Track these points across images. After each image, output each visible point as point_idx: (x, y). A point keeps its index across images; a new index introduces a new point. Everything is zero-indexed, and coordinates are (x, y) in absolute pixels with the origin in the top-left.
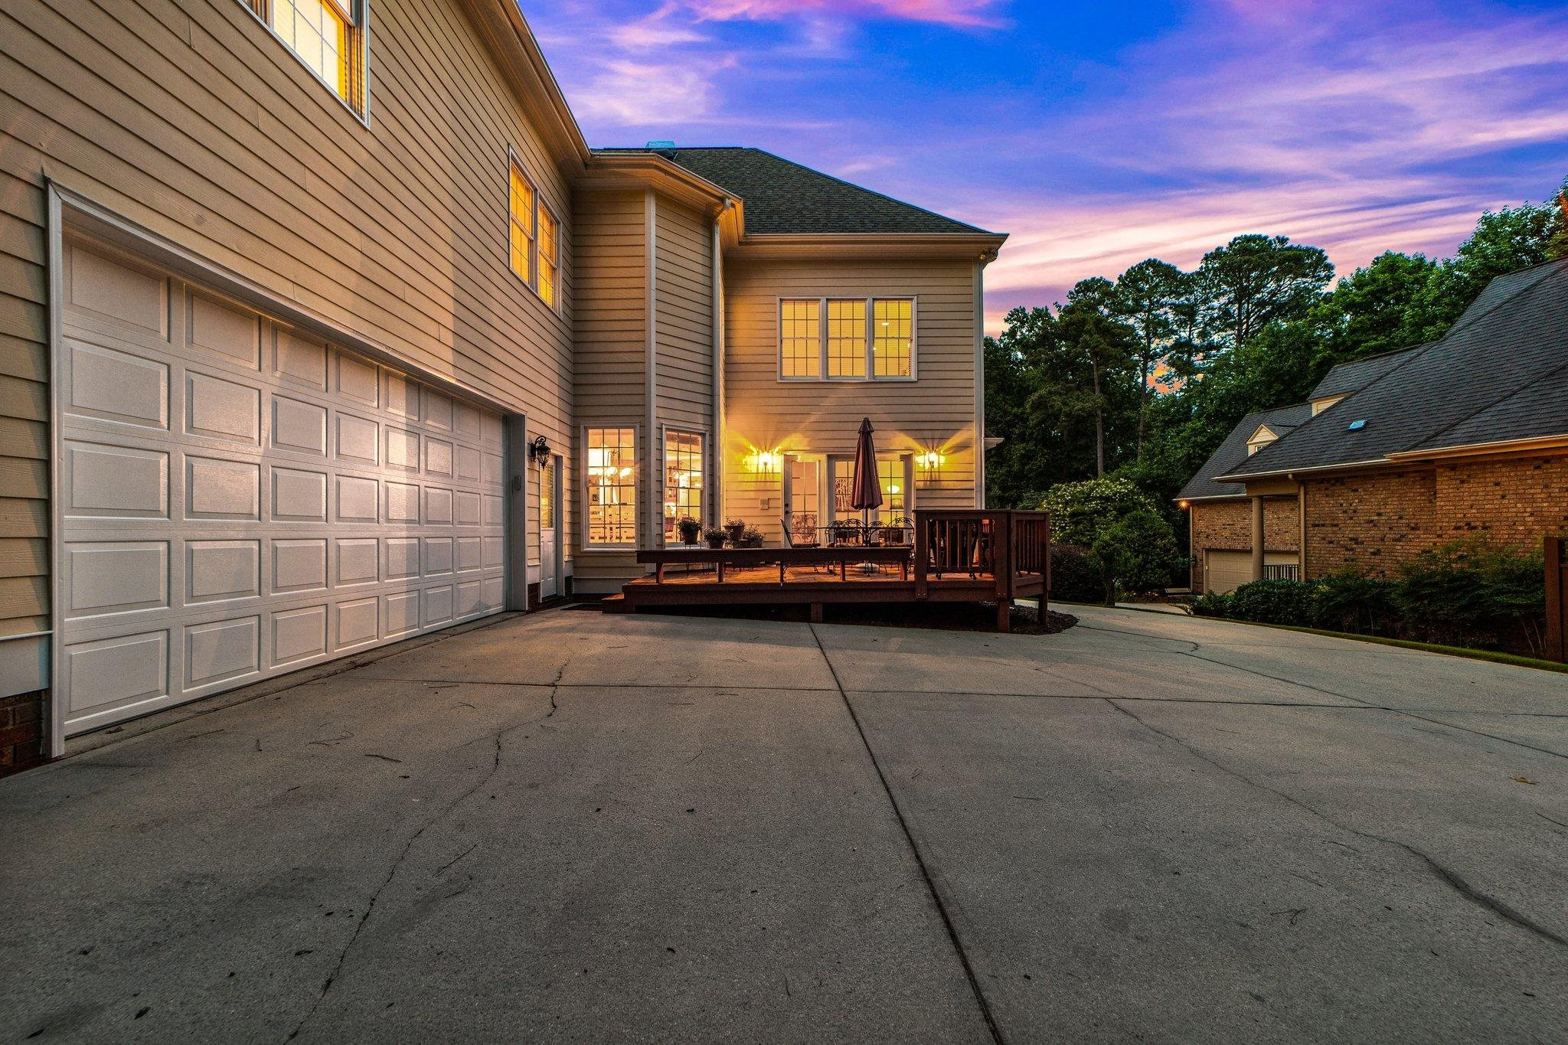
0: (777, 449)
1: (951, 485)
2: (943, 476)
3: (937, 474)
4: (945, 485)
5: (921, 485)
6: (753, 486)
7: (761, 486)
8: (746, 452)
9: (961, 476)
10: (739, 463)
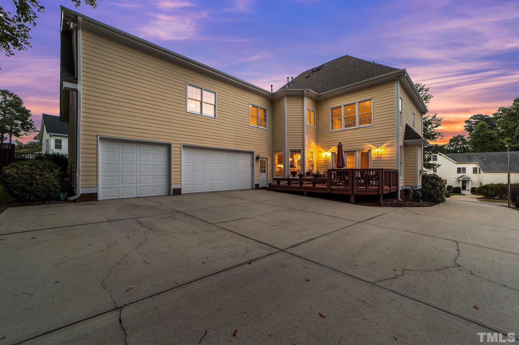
0: (330, 151)
1: (386, 159)
2: (382, 156)
3: (380, 155)
4: (383, 159)
5: (374, 159)
6: (323, 162)
7: (325, 161)
8: (321, 152)
9: (389, 156)
10: (320, 156)
